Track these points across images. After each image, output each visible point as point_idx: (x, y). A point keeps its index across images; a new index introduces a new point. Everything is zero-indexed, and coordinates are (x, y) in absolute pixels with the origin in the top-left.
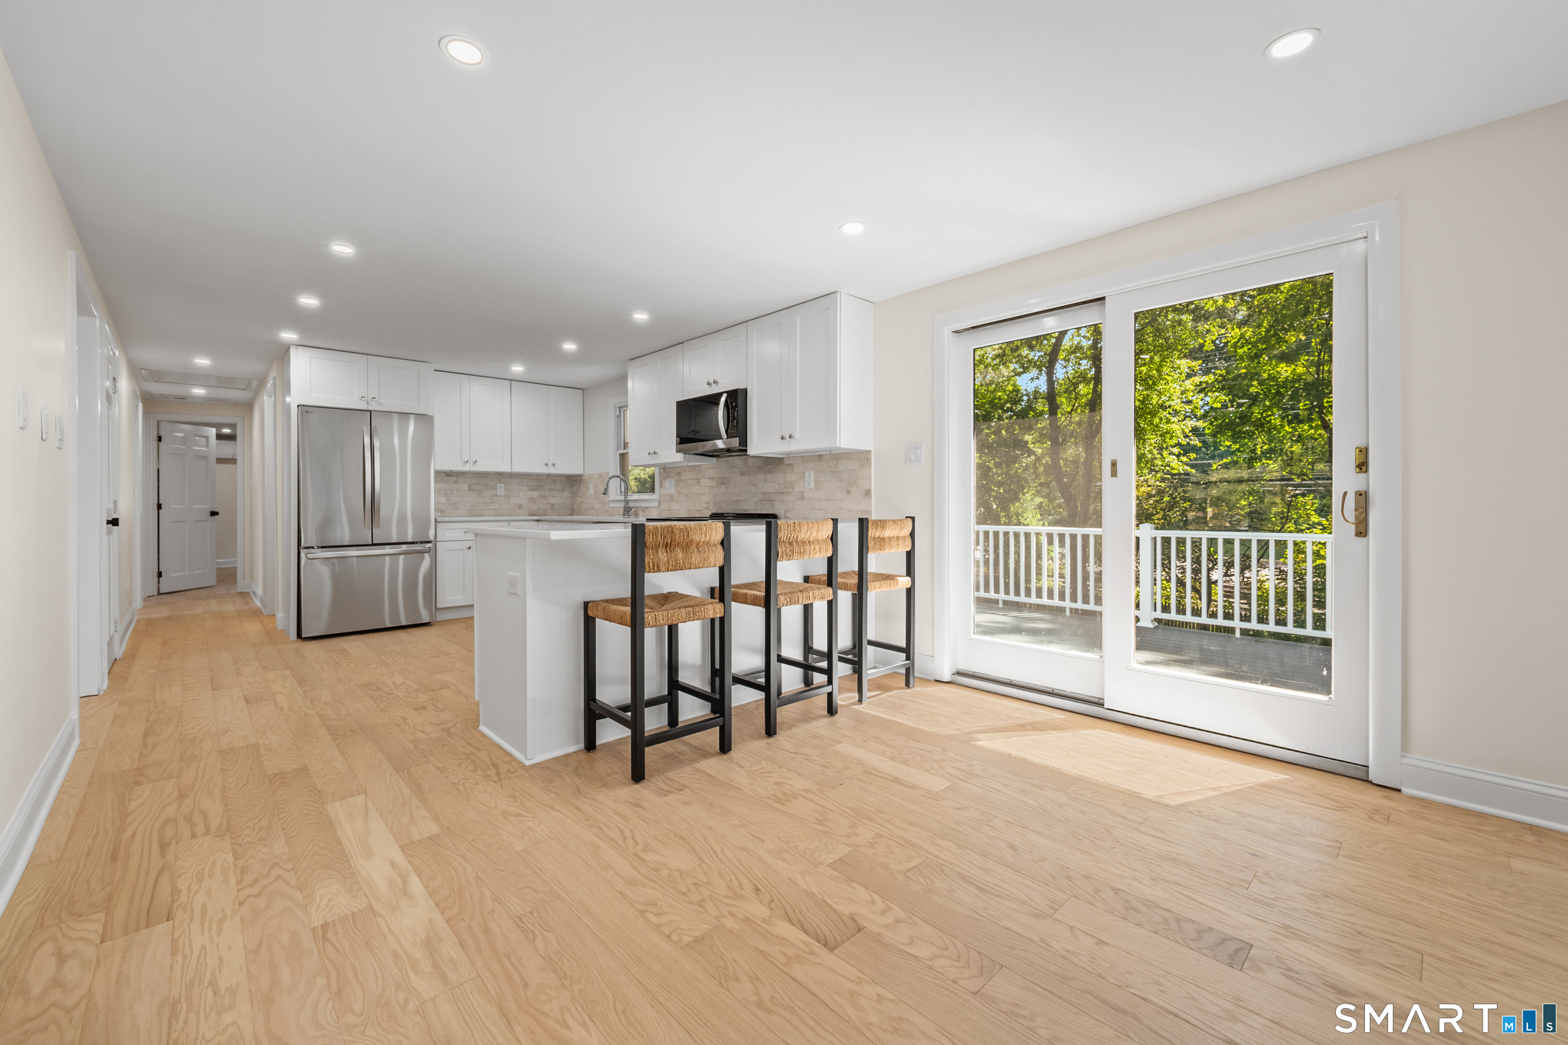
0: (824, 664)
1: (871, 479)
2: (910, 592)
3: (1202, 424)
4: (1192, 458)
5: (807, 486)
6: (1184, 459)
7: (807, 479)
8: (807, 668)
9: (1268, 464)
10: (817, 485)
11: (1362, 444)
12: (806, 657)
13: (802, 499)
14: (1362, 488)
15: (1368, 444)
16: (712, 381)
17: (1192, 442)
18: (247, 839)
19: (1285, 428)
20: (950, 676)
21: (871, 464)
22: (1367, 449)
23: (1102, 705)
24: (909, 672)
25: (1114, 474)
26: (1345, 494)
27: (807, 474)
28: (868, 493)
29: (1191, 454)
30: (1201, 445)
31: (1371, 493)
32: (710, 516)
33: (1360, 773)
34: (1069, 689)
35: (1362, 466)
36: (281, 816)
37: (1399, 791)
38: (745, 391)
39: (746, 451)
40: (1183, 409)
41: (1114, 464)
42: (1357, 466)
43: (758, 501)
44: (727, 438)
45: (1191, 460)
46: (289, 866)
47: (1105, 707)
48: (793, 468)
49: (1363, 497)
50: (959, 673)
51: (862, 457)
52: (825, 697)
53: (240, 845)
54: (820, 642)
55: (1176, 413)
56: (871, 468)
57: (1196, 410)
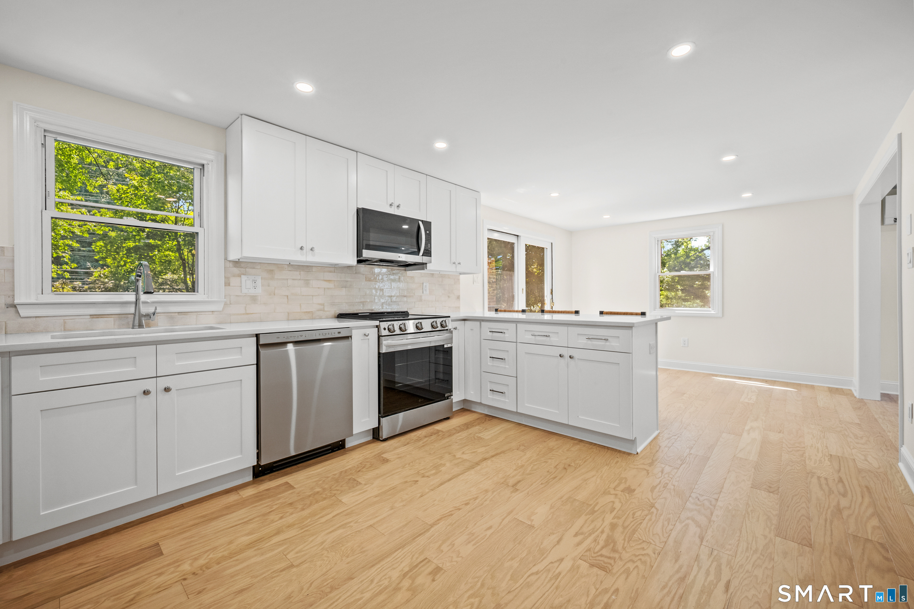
5: (424, 292)
7: (424, 288)
10: (431, 292)
13: (421, 300)
16: (395, 205)
18: (799, 465)
27: (425, 284)
28: (458, 297)
36: (780, 467)
44: (422, 256)
46: (783, 449)
48: (414, 280)
53: (802, 464)
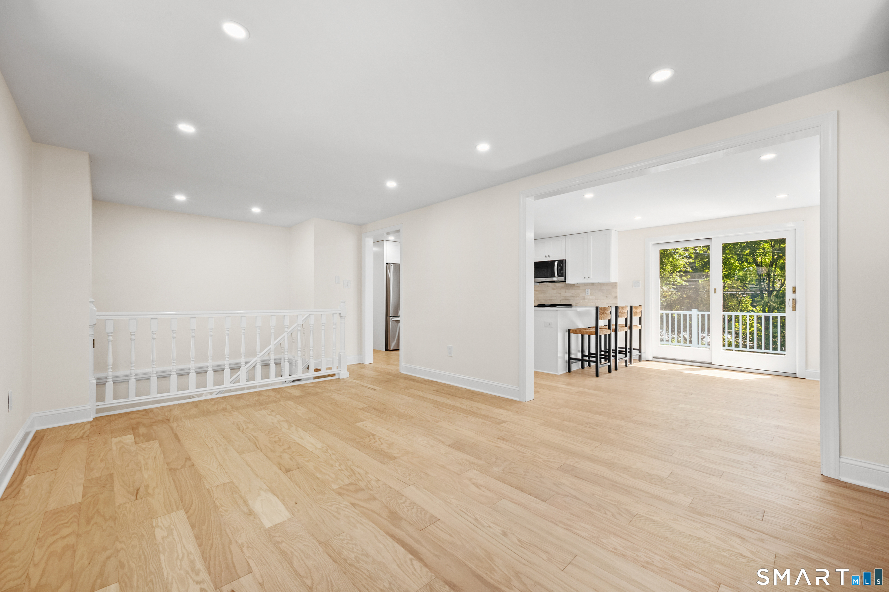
0: (594, 359)
1: (617, 292)
2: (640, 330)
3: (692, 261)
4: (688, 278)
5: (586, 294)
6: (685, 278)
7: (586, 292)
8: (583, 361)
9: (727, 281)
10: (591, 295)
11: (794, 286)
12: (582, 357)
13: (584, 299)
14: (794, 298)
15: (796, 286)
16: (547, 256)
17: (688, 270)
19: (736, 264)
20: (652, 358)
21: (617, 287)
22: (796, 287)
23: (711, 364)
24: (640, 356)
25: (715, 292)
26: (790, 299)
27: (586, 290)
28: (616, 297)
29: (688, 276)
30: (692, 271)
31: (797, 299)
32: (538, 305)
33: (794, 376)
34: (698, 360)
35: (794, 292)
37: (805, 379)
38: (565, 260)
39: (565, 282)
40: (685, 254)
41: (715, 290)
42: (793, 292)
43: (561, 300)
44: (558, 277)
45: (687, 279)
47: (712, 364)
48: (579, 288)
49: (794, 301)
50: (654, 358)
51: (614, 285)
52: (607, 367)
54: (593, 351)
55: (680, 255)
56: (617, 288)
57: (691, 255)
